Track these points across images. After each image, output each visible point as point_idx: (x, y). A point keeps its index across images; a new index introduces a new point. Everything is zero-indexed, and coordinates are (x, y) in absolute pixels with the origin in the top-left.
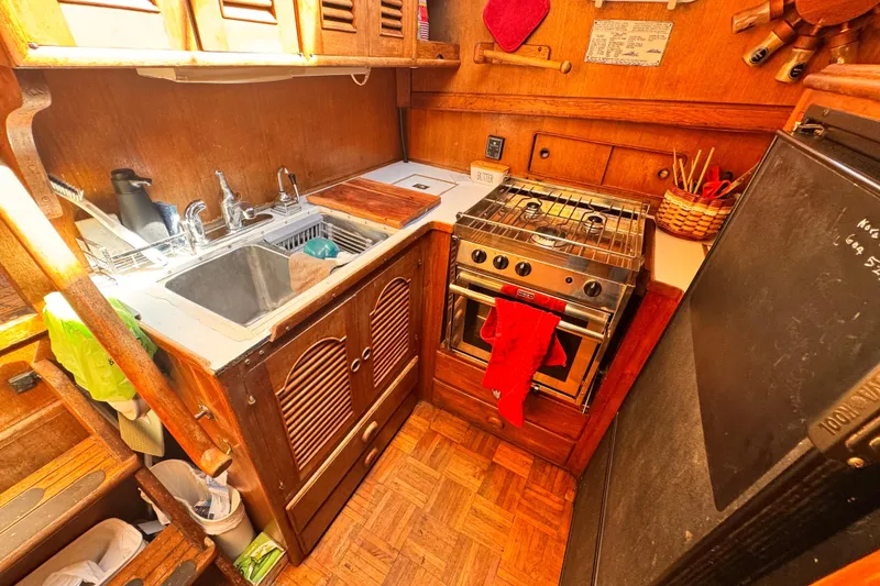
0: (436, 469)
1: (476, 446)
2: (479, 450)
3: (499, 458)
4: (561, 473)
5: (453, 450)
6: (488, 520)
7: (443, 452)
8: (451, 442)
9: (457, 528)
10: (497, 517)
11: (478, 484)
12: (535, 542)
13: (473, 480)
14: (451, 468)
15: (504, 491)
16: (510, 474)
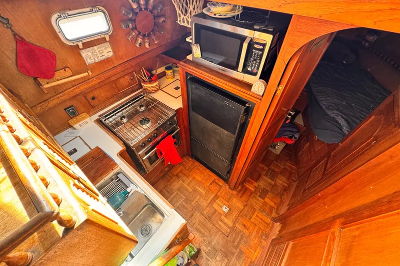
0: (173, 193)
1: (170, 179)
2: (171, 178)
3: (175, 173)
4: (184, 158)
5: (169, 186)
6: (191, 182)
7: (169, 190)
8: (166, 186)
9: (191, 190)
10: (191, 179)
11: (181, 181)
12: (198, 171)
13: (180, 183)
14: (174, 188)
15: (185, 175)
16: (181, 171)
